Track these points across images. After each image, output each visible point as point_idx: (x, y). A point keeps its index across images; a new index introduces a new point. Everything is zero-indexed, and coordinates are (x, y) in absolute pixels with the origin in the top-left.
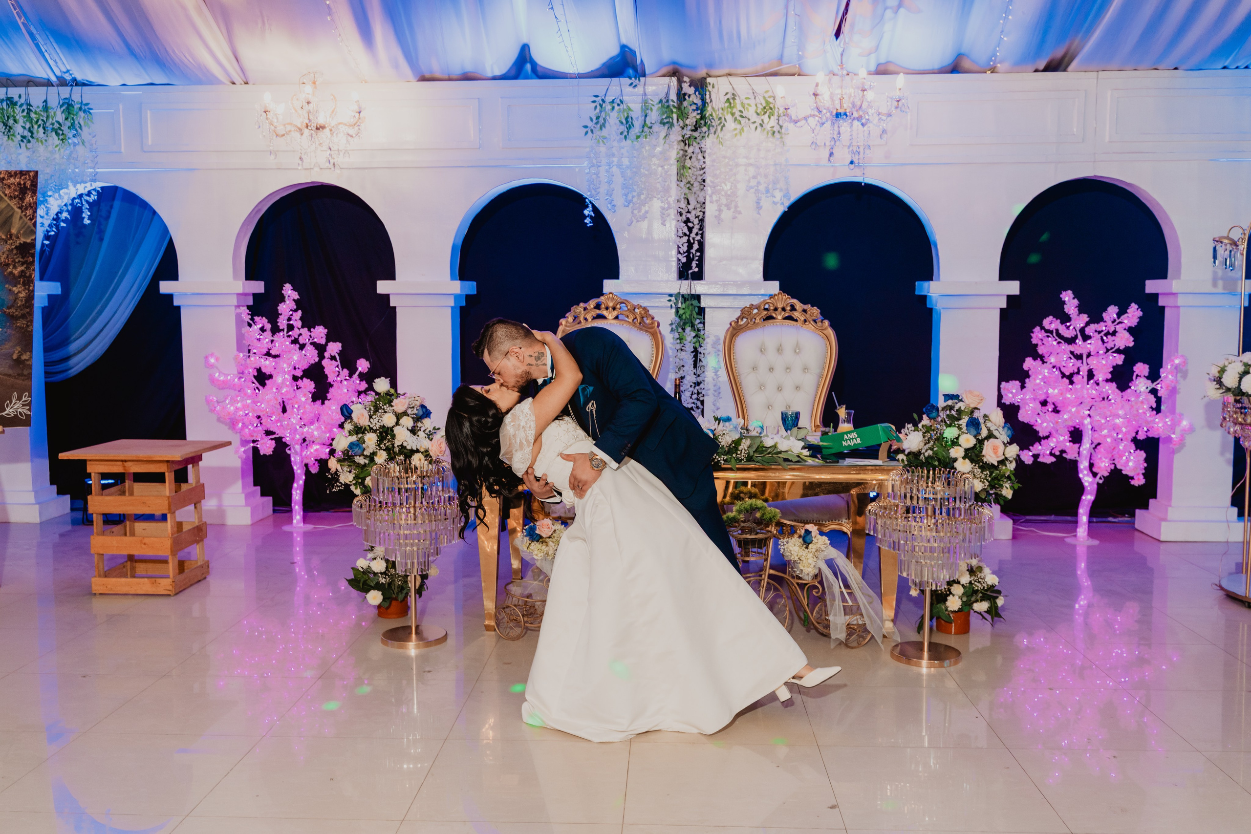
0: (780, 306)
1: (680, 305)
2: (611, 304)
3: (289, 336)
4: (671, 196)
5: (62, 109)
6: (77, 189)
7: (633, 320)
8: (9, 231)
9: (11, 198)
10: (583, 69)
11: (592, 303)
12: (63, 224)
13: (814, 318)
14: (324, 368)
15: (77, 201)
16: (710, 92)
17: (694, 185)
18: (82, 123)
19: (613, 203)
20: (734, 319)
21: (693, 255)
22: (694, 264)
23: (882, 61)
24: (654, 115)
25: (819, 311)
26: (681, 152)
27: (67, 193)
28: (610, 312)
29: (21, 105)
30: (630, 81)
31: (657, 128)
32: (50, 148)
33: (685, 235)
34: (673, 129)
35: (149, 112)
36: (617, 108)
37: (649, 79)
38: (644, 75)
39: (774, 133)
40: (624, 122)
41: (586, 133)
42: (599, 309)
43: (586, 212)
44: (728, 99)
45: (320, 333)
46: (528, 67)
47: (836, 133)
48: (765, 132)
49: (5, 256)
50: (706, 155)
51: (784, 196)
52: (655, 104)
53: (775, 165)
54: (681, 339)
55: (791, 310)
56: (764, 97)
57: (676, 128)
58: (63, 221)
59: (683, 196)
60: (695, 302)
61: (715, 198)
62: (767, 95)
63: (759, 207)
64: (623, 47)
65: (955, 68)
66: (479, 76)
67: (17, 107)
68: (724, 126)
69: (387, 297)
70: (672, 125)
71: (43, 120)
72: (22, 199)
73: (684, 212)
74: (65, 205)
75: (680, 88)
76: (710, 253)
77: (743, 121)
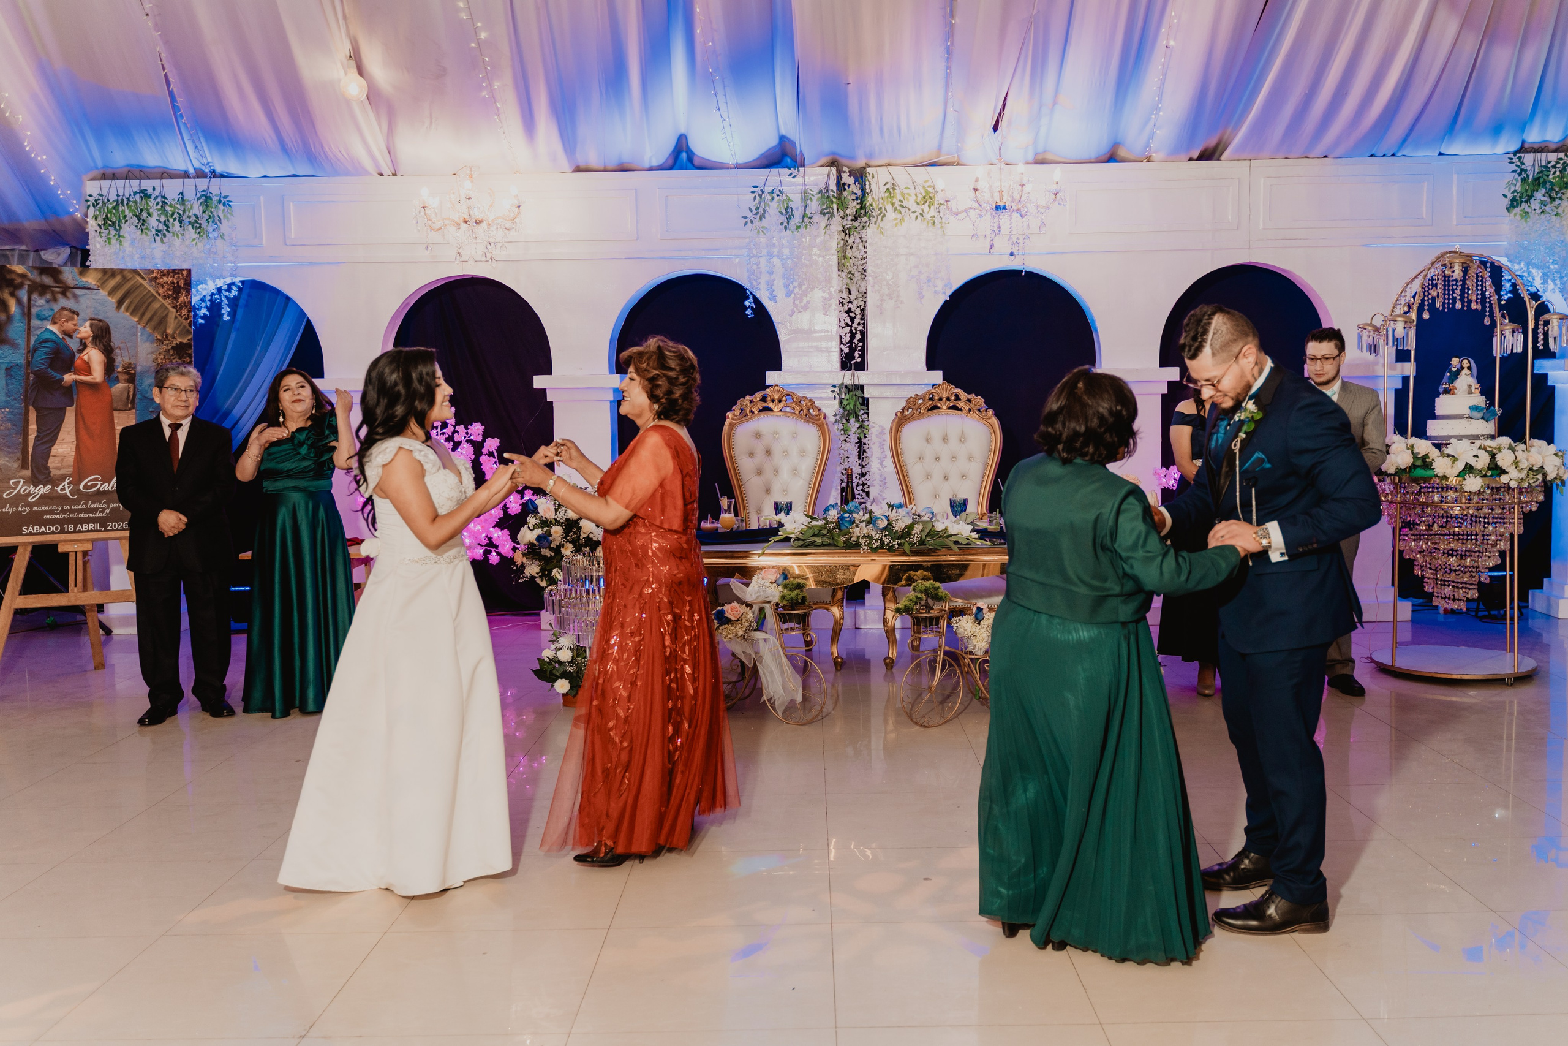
0: (944, 396)
1: (843, 396)
2: (777, 397)
3: (443, 434)
4: (832, 287)
5: (200, 202)
6: (216, 285)
7: (799, 412)
8: (165, 330)
9: (165, 297)
10: (742, 159)
11: (758, 396)
12: (201, 321)
13: (979, 407)
14: (481, 464)
15: (216, 296)
16: (869, 182)
17: (856, 275)
18: (222, 216)
19: (774, 293)
20: (899, 409)
21: (856, 346)
22: (857, 354)
23: (1040, 149)
24: (814, 206)
25: (983, 400)
26: (842, 242)
27: (205, 289)
28: (776, 405)
29: (155, 198)
30: (790, 172)
31: (817, 218)
32: (188, 242)
33: (848, 325)
34: (834, 219)
35: (291, 204)
36: (776, 198)
37: (808, 169)
38: (803, 166)
39: (934, 223)
40: (784, 212)
41: (746, 223)
42: (766, 402)
43: (747, 303)
44: (888, 189)
45: (477, 430)
46: (684, 155)
47: (996, 225)
48: (926, 222)
49: (162, 357)
50: (867, 245)
51: (946, 285)
52: (814, 193)
53: (936, 254)
54: (845, 430)
55: (955, 400)
56: (924, 187)
57: (837, 219)
58: (202, 318)
59: (845, 286)
60: (859, 393)
61: (877, 287)
62: (926, 185)
63: (921, 296)
64: (783, 139)
65: (1112, 157)
66: (634, 166)
67: (151, 200)
68: (884, 215)
69: (544, 391)
70: (832, 215)
71: (178, 213)
72: (176, 298)
73: (845, 302)
74: (202, 300)
75: (839, 178)
76: (872, 343)
77: (903, 210)
